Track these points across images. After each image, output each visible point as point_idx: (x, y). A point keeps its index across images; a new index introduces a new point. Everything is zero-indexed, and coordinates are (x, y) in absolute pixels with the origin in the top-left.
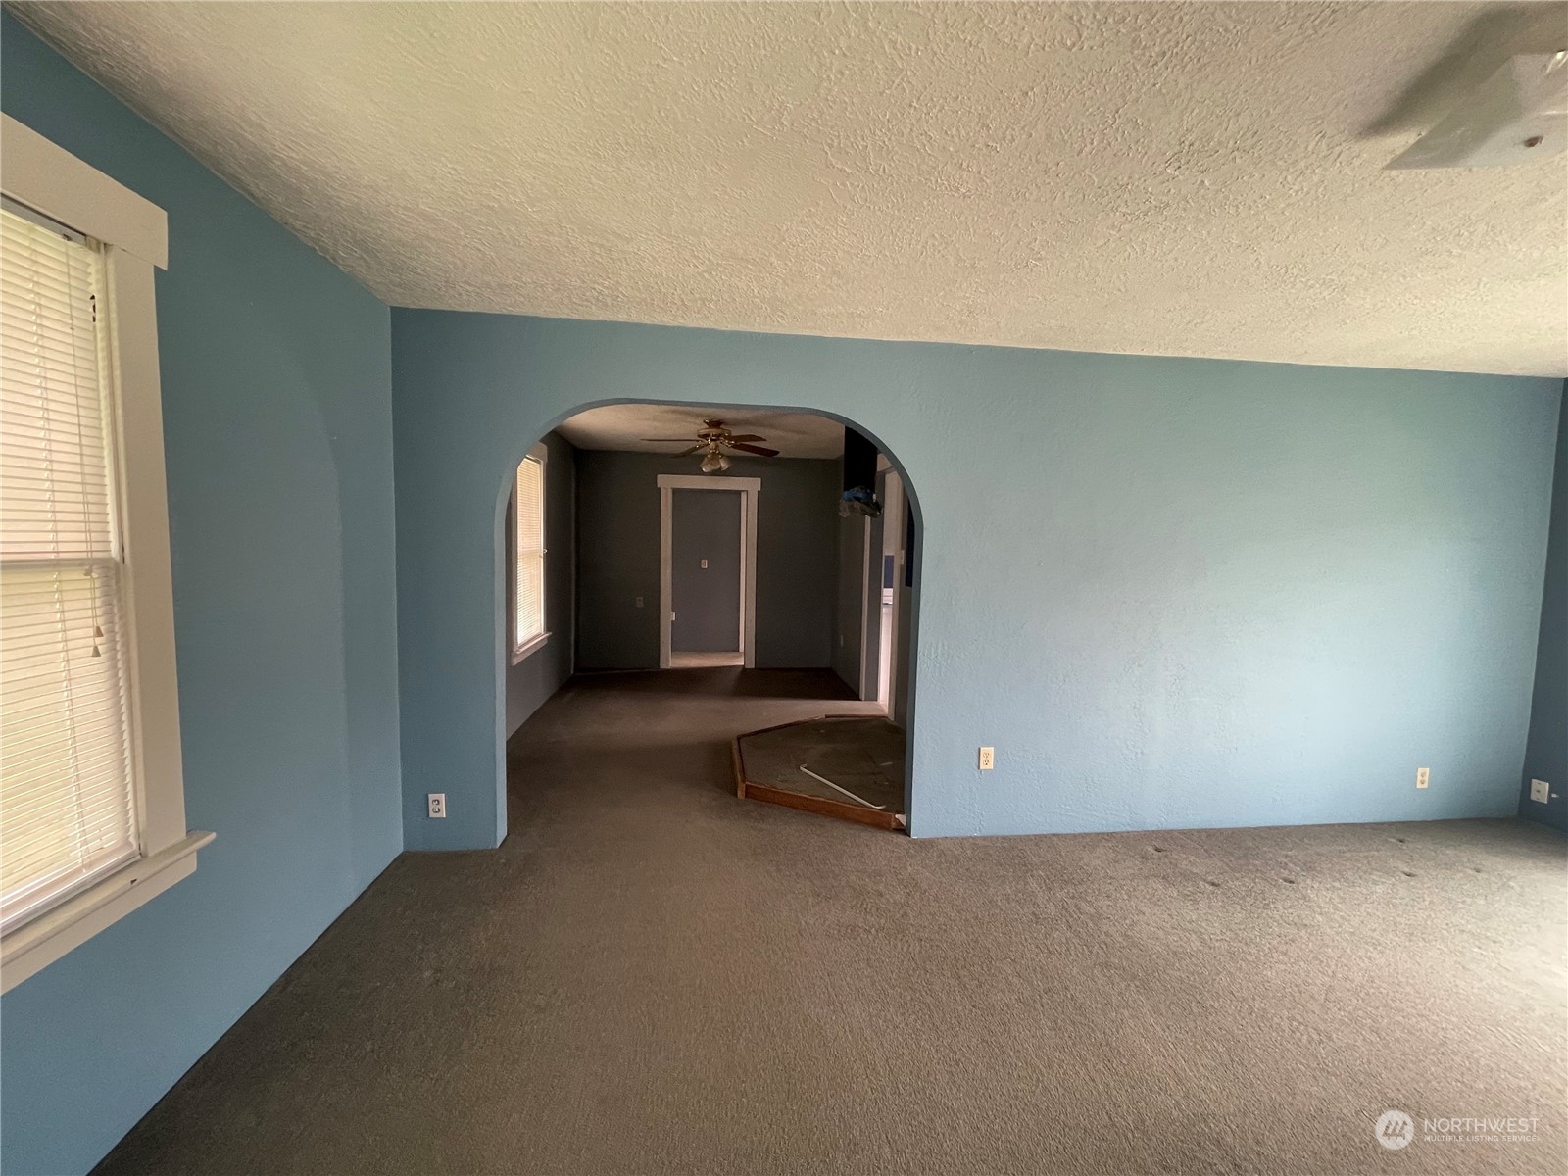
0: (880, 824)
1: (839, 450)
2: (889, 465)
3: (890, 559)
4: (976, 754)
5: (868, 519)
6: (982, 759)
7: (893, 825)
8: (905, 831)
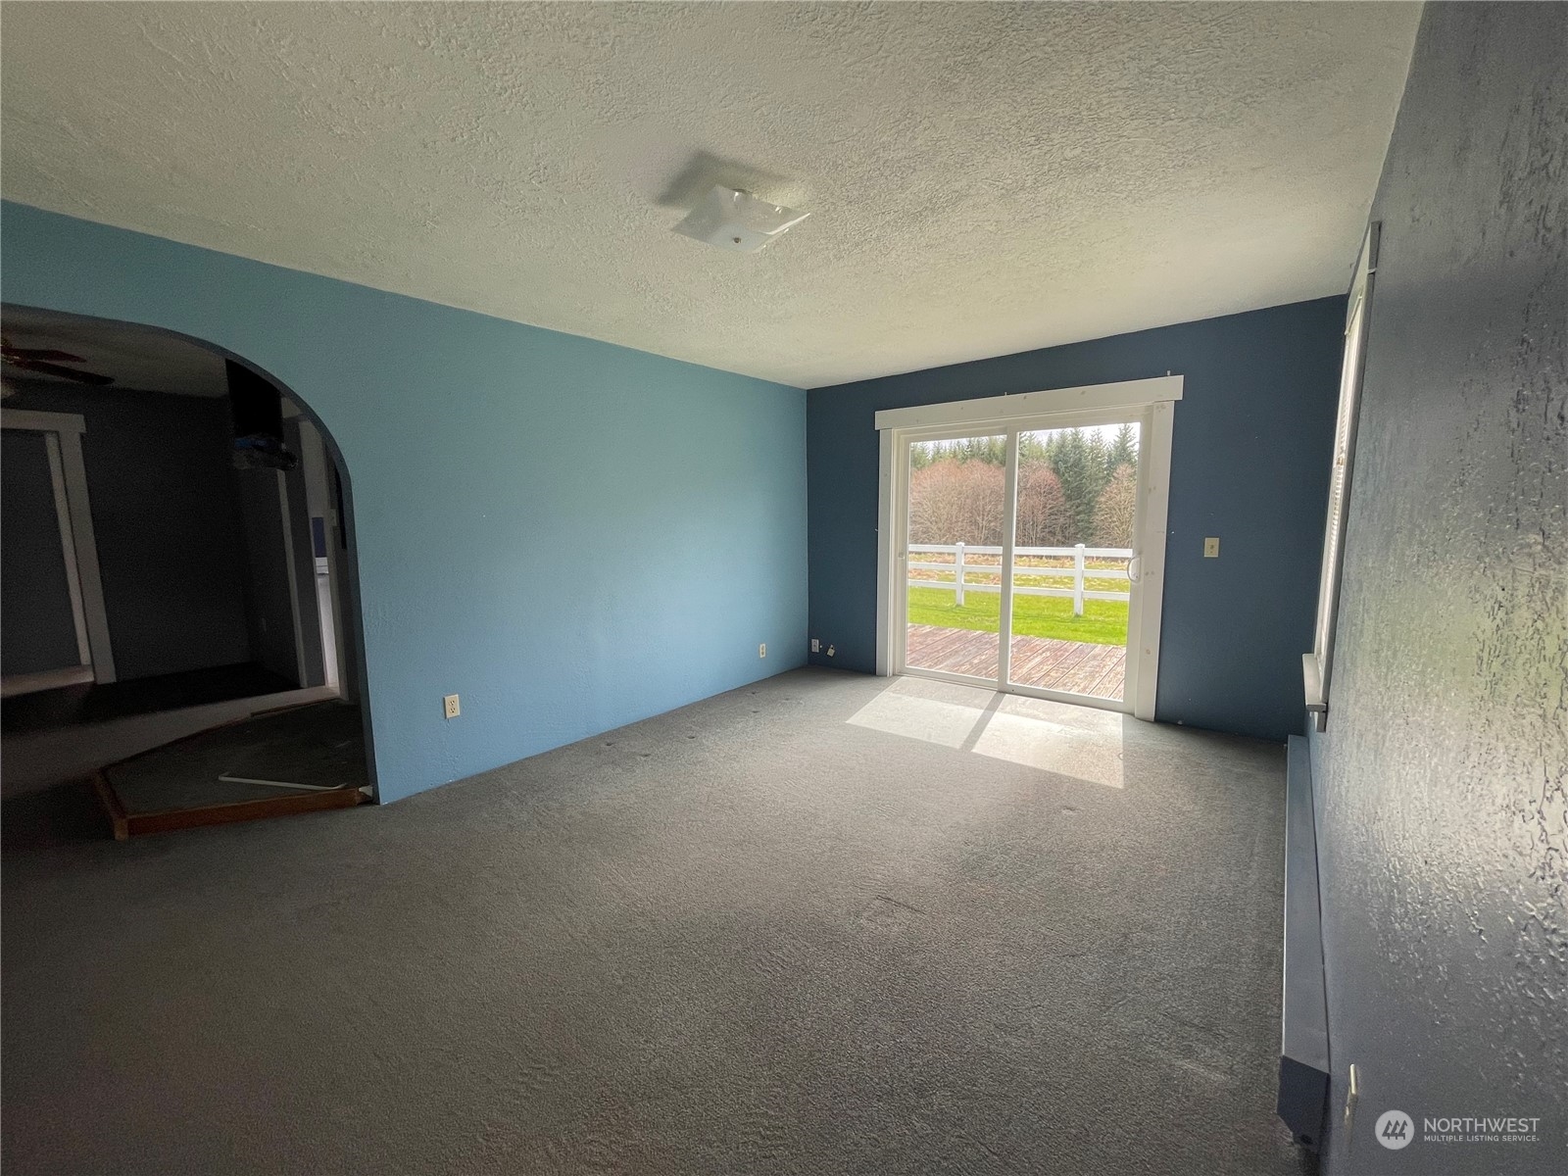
0: (340, 803)
1: (223, 388)
2: (298, 412)
3: (319, 522)
4: (441, 705)
5: (281, 475)
6: (448, 707)
7: (358, 799)
8: (372, 801)
